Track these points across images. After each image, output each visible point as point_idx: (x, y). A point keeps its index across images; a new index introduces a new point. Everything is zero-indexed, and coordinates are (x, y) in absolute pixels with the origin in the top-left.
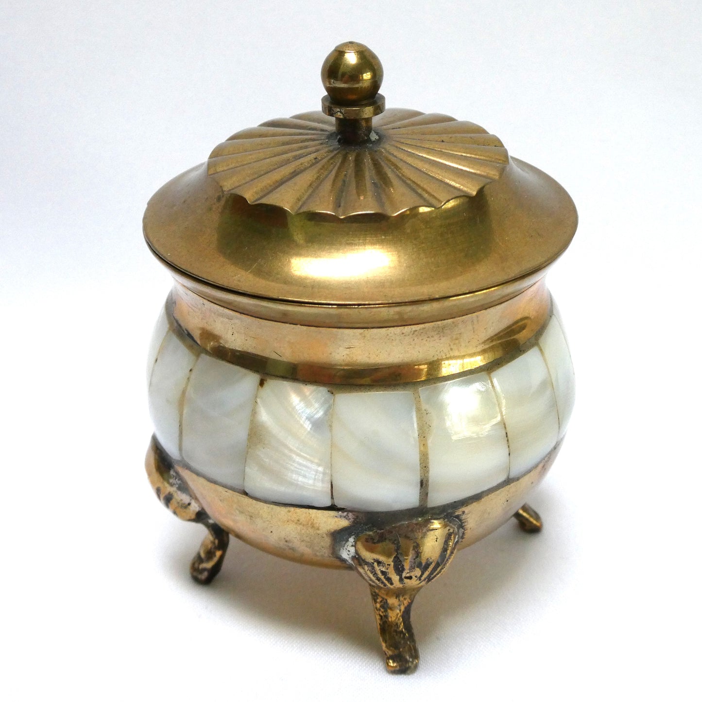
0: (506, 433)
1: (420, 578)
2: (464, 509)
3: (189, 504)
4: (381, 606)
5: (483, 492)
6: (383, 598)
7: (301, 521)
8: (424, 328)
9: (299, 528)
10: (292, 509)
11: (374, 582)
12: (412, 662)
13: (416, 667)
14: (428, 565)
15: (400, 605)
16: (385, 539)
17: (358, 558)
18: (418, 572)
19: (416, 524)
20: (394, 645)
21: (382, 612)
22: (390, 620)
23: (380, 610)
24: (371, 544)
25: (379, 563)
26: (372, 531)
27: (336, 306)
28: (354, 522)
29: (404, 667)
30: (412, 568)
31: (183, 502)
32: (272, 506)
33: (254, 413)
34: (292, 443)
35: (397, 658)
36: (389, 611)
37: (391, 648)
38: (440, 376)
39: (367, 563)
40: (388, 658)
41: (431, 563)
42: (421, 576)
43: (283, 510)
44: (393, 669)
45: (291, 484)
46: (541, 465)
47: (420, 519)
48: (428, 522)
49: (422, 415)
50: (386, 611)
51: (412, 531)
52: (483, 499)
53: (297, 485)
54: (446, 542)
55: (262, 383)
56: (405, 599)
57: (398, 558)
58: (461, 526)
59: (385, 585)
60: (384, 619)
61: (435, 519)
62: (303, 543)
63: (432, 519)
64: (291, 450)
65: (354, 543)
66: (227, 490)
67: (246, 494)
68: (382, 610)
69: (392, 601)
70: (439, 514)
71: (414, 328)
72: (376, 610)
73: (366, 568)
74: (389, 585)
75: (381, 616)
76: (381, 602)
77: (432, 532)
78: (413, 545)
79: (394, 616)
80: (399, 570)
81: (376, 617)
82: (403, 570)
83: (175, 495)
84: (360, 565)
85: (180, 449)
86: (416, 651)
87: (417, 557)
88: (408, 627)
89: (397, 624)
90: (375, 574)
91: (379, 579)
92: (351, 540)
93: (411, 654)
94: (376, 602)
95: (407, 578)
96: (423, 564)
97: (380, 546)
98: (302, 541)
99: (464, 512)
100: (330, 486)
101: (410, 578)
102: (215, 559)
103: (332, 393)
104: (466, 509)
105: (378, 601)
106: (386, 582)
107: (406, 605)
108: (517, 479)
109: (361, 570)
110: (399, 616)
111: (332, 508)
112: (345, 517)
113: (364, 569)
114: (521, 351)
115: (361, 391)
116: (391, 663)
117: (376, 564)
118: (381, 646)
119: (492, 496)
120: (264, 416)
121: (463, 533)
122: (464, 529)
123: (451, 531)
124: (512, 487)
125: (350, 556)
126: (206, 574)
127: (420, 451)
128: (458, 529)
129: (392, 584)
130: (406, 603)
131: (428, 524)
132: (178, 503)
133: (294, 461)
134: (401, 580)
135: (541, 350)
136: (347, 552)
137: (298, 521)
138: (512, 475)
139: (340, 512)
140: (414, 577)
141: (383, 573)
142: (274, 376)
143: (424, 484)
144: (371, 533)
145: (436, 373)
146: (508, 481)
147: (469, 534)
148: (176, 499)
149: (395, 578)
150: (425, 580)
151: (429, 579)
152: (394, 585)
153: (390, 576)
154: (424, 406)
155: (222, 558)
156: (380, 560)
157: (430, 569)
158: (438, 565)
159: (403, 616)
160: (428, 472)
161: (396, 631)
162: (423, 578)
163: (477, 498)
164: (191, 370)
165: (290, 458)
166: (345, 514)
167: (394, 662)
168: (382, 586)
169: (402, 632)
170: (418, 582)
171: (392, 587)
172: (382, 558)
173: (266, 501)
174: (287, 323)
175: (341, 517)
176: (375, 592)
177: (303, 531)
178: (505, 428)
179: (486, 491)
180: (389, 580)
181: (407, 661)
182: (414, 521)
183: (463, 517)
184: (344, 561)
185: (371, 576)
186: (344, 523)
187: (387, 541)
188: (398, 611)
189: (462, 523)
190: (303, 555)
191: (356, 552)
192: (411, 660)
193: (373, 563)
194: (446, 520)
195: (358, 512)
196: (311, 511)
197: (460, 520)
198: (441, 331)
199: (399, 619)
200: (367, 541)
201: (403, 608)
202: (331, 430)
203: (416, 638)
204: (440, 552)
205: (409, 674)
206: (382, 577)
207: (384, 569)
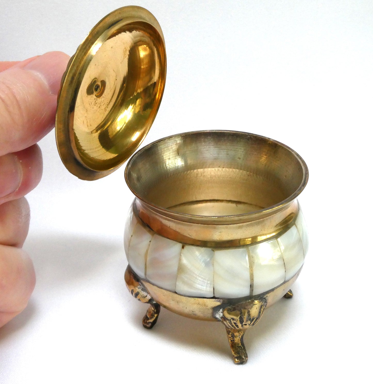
0: (284, 263)
1: (250, 325)
2: (267, 295)
3: (146, 296)
4: (231, 336)
5: (275, 288)
6: (232, 333)
7: (200, 303)
8: (251, 223)
9: (199, 306)
10: (196, 299)
11: (230, 327)
12: (245, 359)
13: (247, 361)
14: (253, 319)
15: (239, 335)
16: (236, 310)
17: (224, 318)
18: (249, 322)
19: (248, 303)
20: (237, 352)
21: (232, 339)
22: (235, 342)
23: (231, 338)
24: (230, 312)
25: (233, 319)
26: (230, 306)
27: (217, 217)
28: (222, 303)
29: (242, 361)
30: (247, 321)
31: (144, 295)
32: (187, 298)
33: (180, 260)
34: (197, 272)
35: (239, 358)
36: (235, 338)
37: (236, 354)
38: (257, 241)
39: (228, 320)
40: (235, 358)
41: (255, 318)
42: (250, 324)
43: (193, 299)
44: (237, 362)
45: (197, 289)
46: (297, 274)
47: (250, 301)
48: (253, 301)
49: (251, 258)
50: (233, 338)
51: (247, 305)
52: (275, 291)
53: (199, 289)
54: (260, 309)
55: (183, 247)
56: (242, 333)
57: (241, 317)
58: (266, 302)
59: (235, 328)
60: (233, 341)
61: (256, 300)
62: (200, 312)
63: (254, 300)
64: (196, 275)
65: (222, 312)
66: (167, 291)
67: (176, 293)
68: (232, 338)
69: (236, 334)
70: (257, 298)
71: (247, 223)
72: (229, 338)
73: (227, 321)
74: (237, 328)
75: (231, 340)
76: (231, 334)
77: (255, 306)
78: (247, 311)
79: (237, 340)
80: (241, 322)
81: (229, 341)
82: (243, 321)
83: (140, 293)
84: (225, 320)
85: (145, 274)
86: (246, 354)
87: (249, 316)
88: (243, 344)
89: (238, 343)
90: (231, 324)
91: (233, 326)
92: (221, 310)
93: (245, 355)
94: (229, 334)
95: (244, 325)
96: (251, 319)
97: (233, 312)
98: (200, 311)
99: (267, 296)
100: (213, 289)
101: (246, 325)
102: (154, 318)
103: (213, 251)
104: (268, 295)
105: (230, 334)
106: (236, 327)
107: (242, 335)
108: (288, 281)
109: (225, 322)
110: (239, 340)
111: (214, 298)
112: (219, 301)
113: (226, 322)
114: (288, 228)
115: (225, 250)
116: (236, 360)
117: (232, 320)
118: (232, 353)
119: (278, 289)
120: (185, 261)
121: (266, 305)
122: (267, 303)
123: (262, 304)
124: (286, 284)
125: (220, 317)
126: (150, 324)
127: (250, 273)
128: (265, 303)
129: (238, 327)
130: (242, 334)
131: (253, 302)
132: (142, 296)
133: (198, 279)
134: (242, 326)
135: (296, 226)
136: (219, 315)
137: (199, 303)
138: (286, 280)
139: (217, 299)
140: (247, 324)
141: (235, 323)
142: (188, 244)
143: (251, 286)
144: (230, 307)
145: (255, 240)
146: (285, 282)
147: (268, 304)
148: (141, 294)
149: (240, 325)
150: (252, 325)
151: (253, 324)
152: (239, 328)
153: (237, 324)
154: (251, 254)
155: (157, 317)
156: (234, 318)
157: (254, 321)
158: (257, 319)
159: (241, 340)
160: (253, 281)
161: (238, 346)
162: (251, 325)
163: (272, 290)
164: (150, 241)
165: (196, 278)
166: (219, 300)
167: (237, 360)
168: (233, 328)
169: (240, 347)
170: (249, 326)
171: (238, 329)
172: (235, 317)
173: (185, 296)
174: (195, 223)
175: (217, 301)
176: (229, 330)
177: (200, 307)
178: (284, 261)
179: (276, 287)
180: (237, 326)
181: (243, 359)
182: (248, 301)
183: (267, 298)
184: (216, 318)
185: (230, 325)
186: (218, 303)
187: (237, 310)
188: (239, 338)
189: (266, 301)
190: (199, 316)
191: (223, 315)
192: (245, 358)
193: (231, 320)
194: (260, 300)
195: (224, 299)
196: (204, 299)
197: (266, 300)
198: (258, 224)
199: (239, 341)
200: (228, 310)
201: (240, 337)
202: (213, 266)
203: (246, 348)
204: (258, 313)
205: (244, 364)
206: (234, 325)
207: (235, 322)
